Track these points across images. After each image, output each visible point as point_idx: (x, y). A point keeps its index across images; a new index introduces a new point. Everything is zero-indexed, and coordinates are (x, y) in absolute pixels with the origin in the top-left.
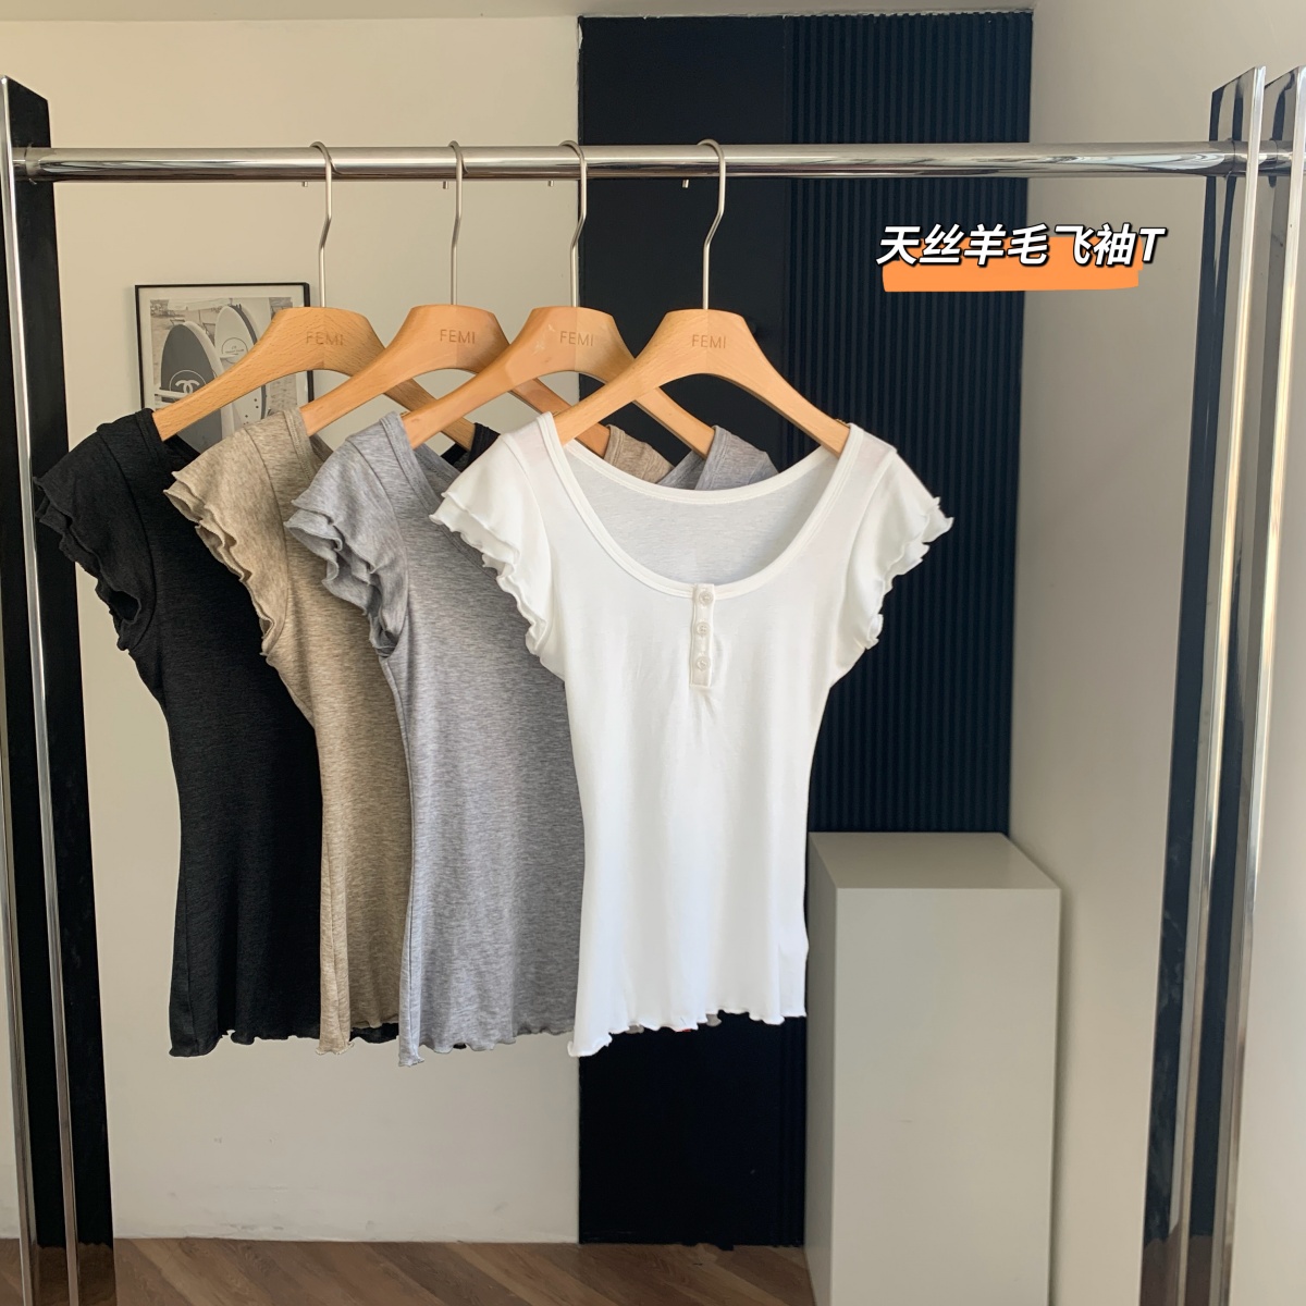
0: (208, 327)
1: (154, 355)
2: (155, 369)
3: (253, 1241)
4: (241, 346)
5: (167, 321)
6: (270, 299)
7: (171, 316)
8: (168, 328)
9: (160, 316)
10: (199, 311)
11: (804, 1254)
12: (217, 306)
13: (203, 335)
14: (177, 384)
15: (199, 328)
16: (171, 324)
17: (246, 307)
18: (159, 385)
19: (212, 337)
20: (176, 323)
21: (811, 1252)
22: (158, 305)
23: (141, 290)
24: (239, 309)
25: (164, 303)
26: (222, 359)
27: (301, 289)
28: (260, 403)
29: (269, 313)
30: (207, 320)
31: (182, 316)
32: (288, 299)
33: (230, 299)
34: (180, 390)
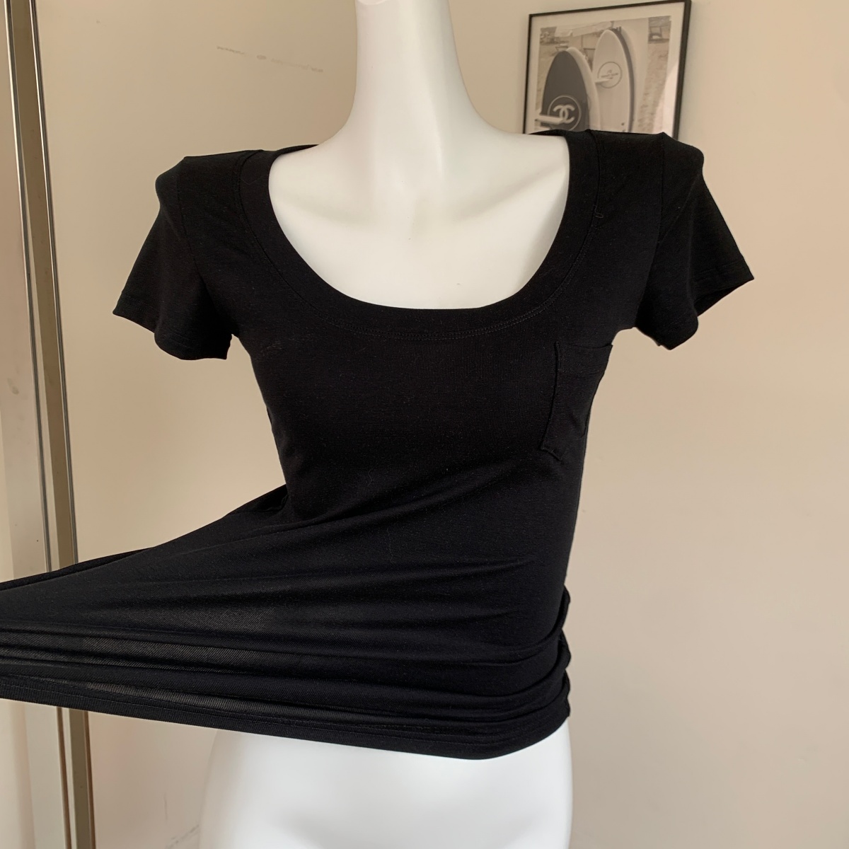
0: (589, 52)
1: (539, 82)
2: (538, 95)
4: (616, 69)
5: (553, 48)
6: (651, 20)
7: (557, 43)
8: (553, 55)
9: (548, 43)
10: (582, 36)
12: (599, 30)
13: (582, 59)
14: (555, 109)
15: (580, 54)
16: (556, 50)
17: (626, 29)
18: (540, 110)
19: (590, 62)
20: (561, 50)
22: (547, 33)
23: (534, 19)
24: (618, 32)
25: (552, 30)
26: (598, 84)
27: (681, 6)
29: (647, 34)
30: (588, 45)
31: (567, 42)
32: (668, 17)
33: (612, 22)
34: (556, 114)
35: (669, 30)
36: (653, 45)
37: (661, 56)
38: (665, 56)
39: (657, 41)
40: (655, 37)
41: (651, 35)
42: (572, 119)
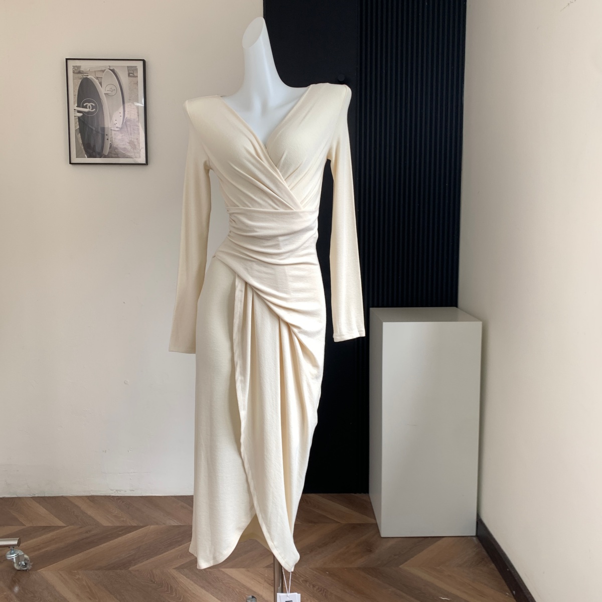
0: (99, 79)
1: (74, 91)
2: (74, 98)
3: (121, 496)
4: (114, 88)
5: (80, 75)
6: (128, 67)
7: (82, 73)
8: (80, 79)
9: (77, 73)
10: (95, 71)
11: (369, 497)
12: (103, 69)
13: (97, 82)
14: (85, 105)
15: (95, 79)
16: (82, 77)
17: (116, 70)
18: (76, 105)
19: (101, 83)
20: (84, 77)
21: (372, 494)
22: (76, 68)
23: (68, 61)
24: (113, 71)
25: (79, 67)
26: (105, 94)
27: (142, 62)
28: (122, 114)
29: (127, 73)
30: (99, 75)
31: (87, 73)
32: (136, 67)
33: (110, 66)
34: (86, 107)
35: (137, 72)
36: (130, 78)
37: (134, 84)
38: (137, 83)
39: (131, 76)
40: (131, 75)
41: (129, 74)
42: (94, 110)
